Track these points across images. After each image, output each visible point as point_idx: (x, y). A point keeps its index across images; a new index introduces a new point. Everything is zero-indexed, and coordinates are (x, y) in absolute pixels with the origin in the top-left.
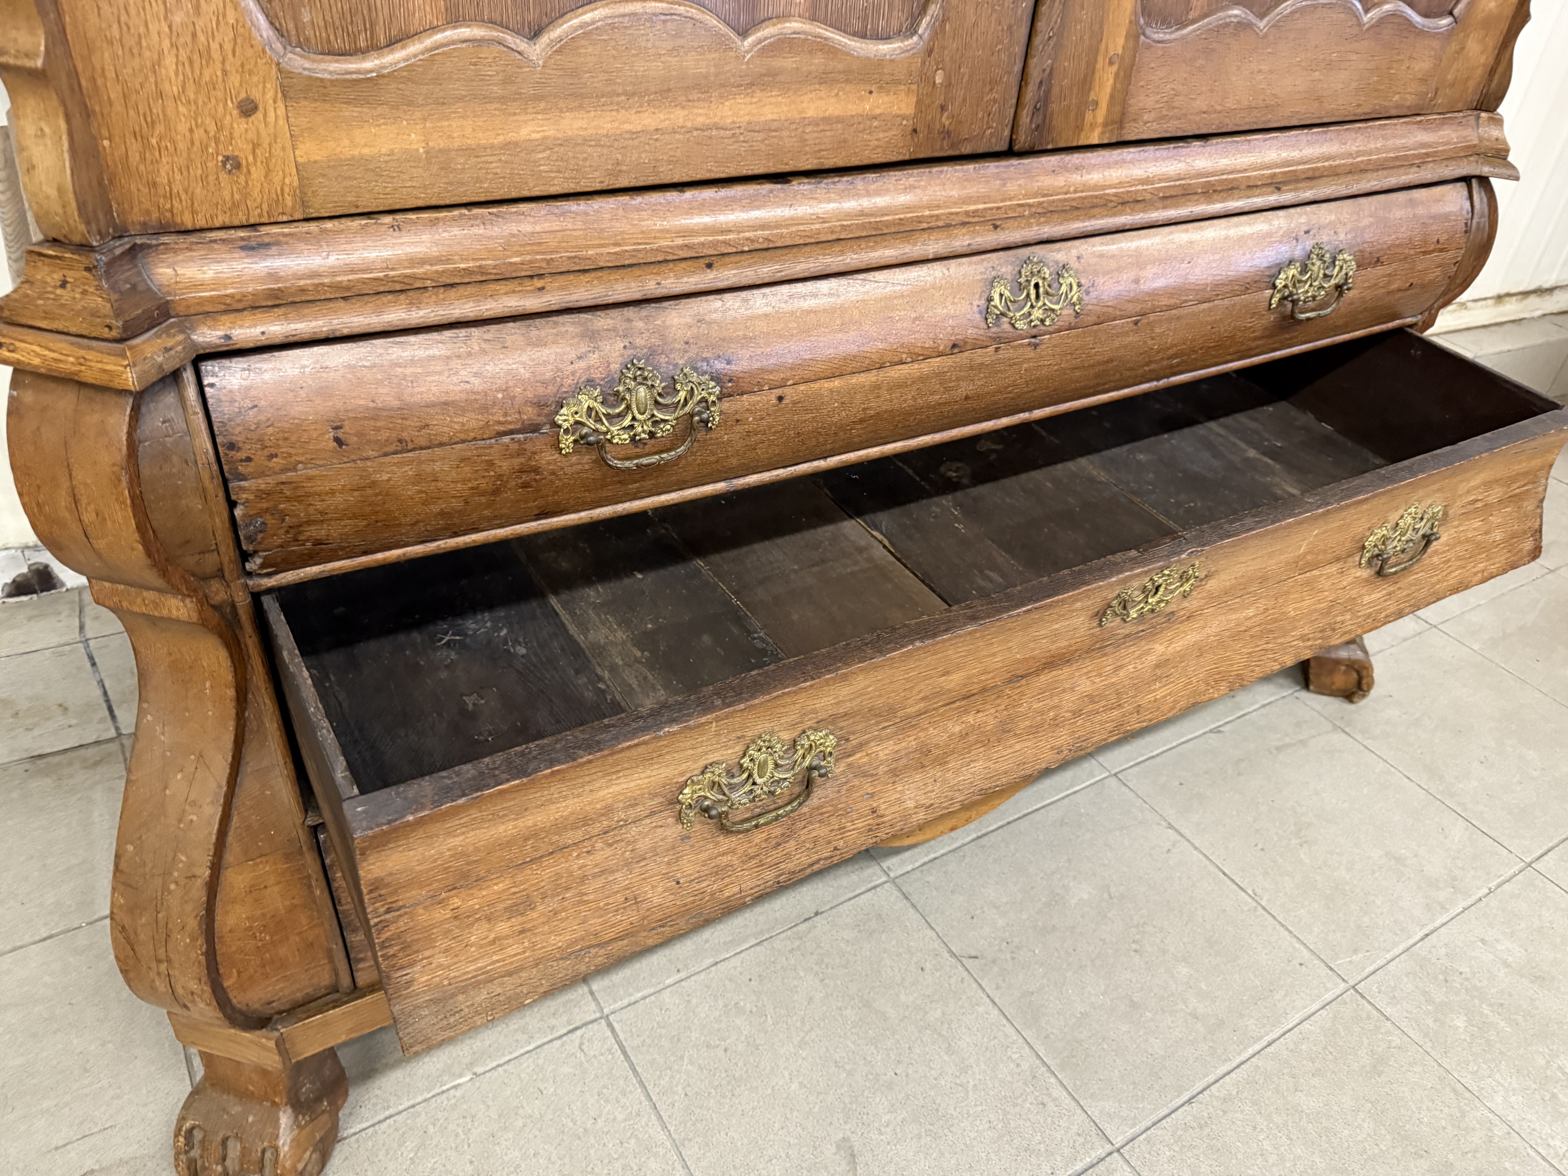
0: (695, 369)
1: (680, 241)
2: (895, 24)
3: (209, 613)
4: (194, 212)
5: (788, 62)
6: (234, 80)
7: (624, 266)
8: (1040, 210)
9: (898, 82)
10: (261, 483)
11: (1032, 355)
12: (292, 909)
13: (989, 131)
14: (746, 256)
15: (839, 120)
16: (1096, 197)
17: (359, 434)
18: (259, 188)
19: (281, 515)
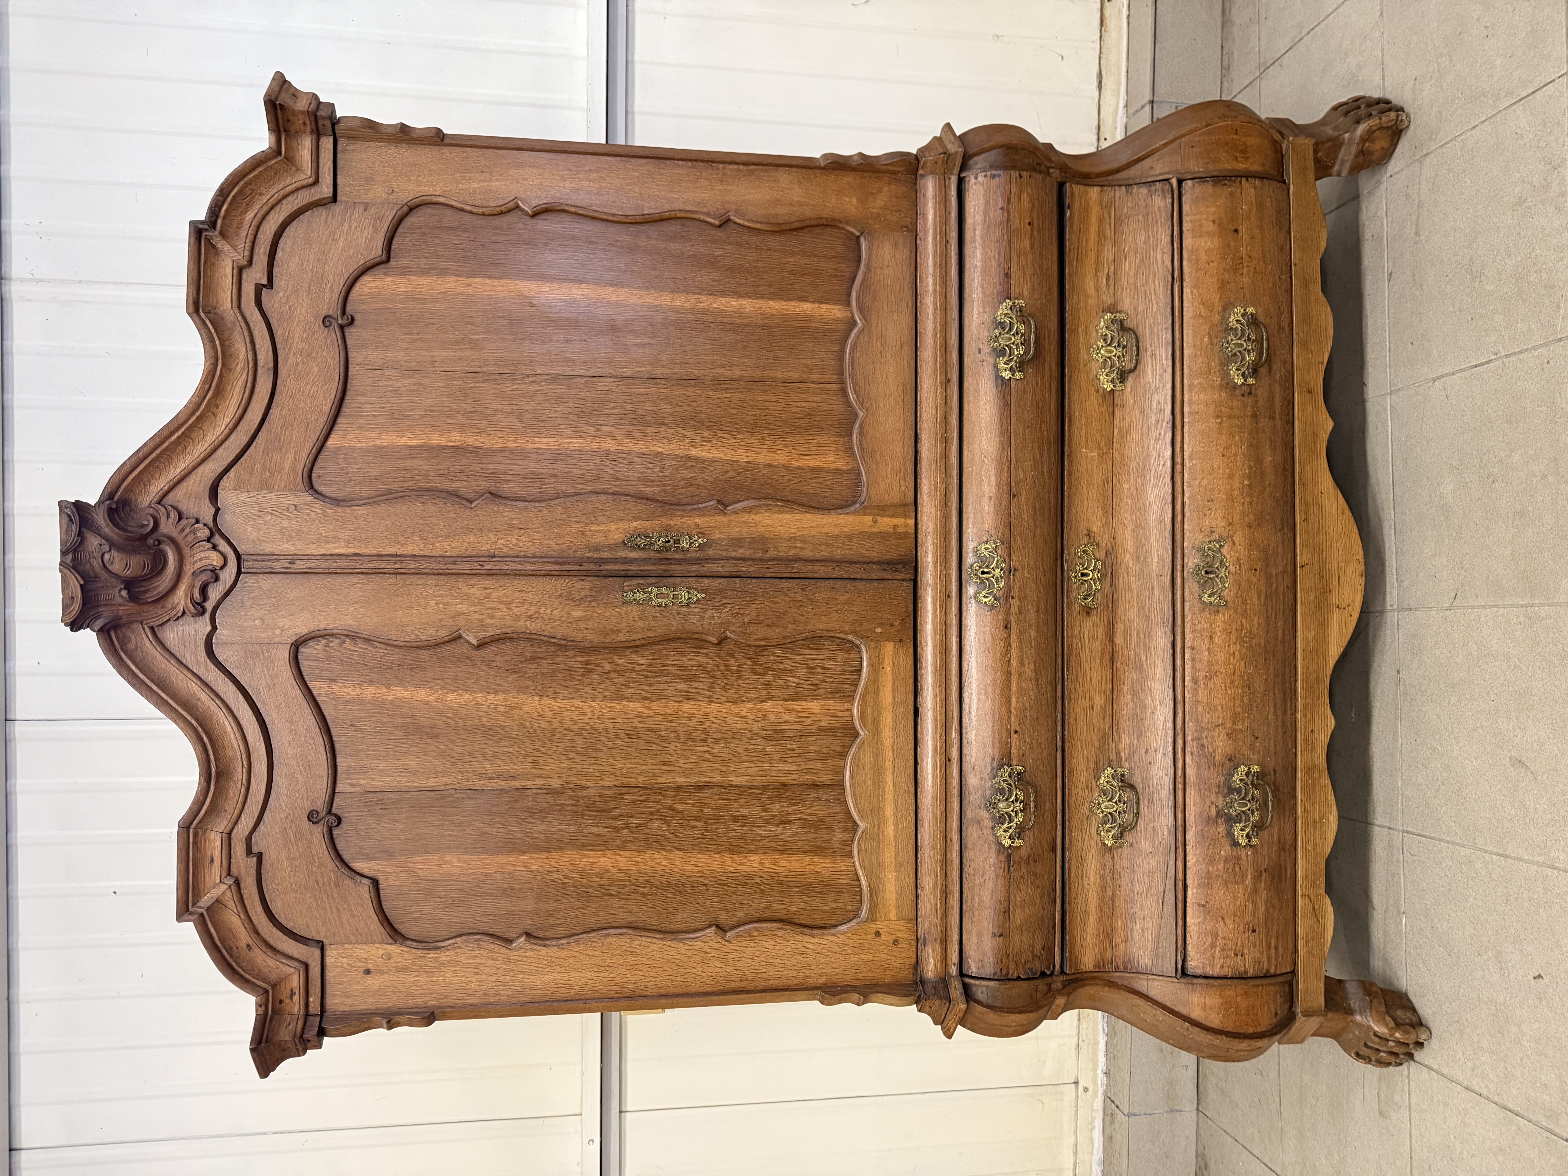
0: (994, 777)
1: (938, 773)
2: (856, 657)
3: (1066, 990)
4: (911, 959)
5: (870, 712)
6: (869, 937)
8: (944, 566)
9: (879, 653)
10: (1012, 967)
11: (1020, 573)
13: (904, 596)
15: (894, 683)
17: (999, 927)
18: (904, 935)
19: (1027, 962)
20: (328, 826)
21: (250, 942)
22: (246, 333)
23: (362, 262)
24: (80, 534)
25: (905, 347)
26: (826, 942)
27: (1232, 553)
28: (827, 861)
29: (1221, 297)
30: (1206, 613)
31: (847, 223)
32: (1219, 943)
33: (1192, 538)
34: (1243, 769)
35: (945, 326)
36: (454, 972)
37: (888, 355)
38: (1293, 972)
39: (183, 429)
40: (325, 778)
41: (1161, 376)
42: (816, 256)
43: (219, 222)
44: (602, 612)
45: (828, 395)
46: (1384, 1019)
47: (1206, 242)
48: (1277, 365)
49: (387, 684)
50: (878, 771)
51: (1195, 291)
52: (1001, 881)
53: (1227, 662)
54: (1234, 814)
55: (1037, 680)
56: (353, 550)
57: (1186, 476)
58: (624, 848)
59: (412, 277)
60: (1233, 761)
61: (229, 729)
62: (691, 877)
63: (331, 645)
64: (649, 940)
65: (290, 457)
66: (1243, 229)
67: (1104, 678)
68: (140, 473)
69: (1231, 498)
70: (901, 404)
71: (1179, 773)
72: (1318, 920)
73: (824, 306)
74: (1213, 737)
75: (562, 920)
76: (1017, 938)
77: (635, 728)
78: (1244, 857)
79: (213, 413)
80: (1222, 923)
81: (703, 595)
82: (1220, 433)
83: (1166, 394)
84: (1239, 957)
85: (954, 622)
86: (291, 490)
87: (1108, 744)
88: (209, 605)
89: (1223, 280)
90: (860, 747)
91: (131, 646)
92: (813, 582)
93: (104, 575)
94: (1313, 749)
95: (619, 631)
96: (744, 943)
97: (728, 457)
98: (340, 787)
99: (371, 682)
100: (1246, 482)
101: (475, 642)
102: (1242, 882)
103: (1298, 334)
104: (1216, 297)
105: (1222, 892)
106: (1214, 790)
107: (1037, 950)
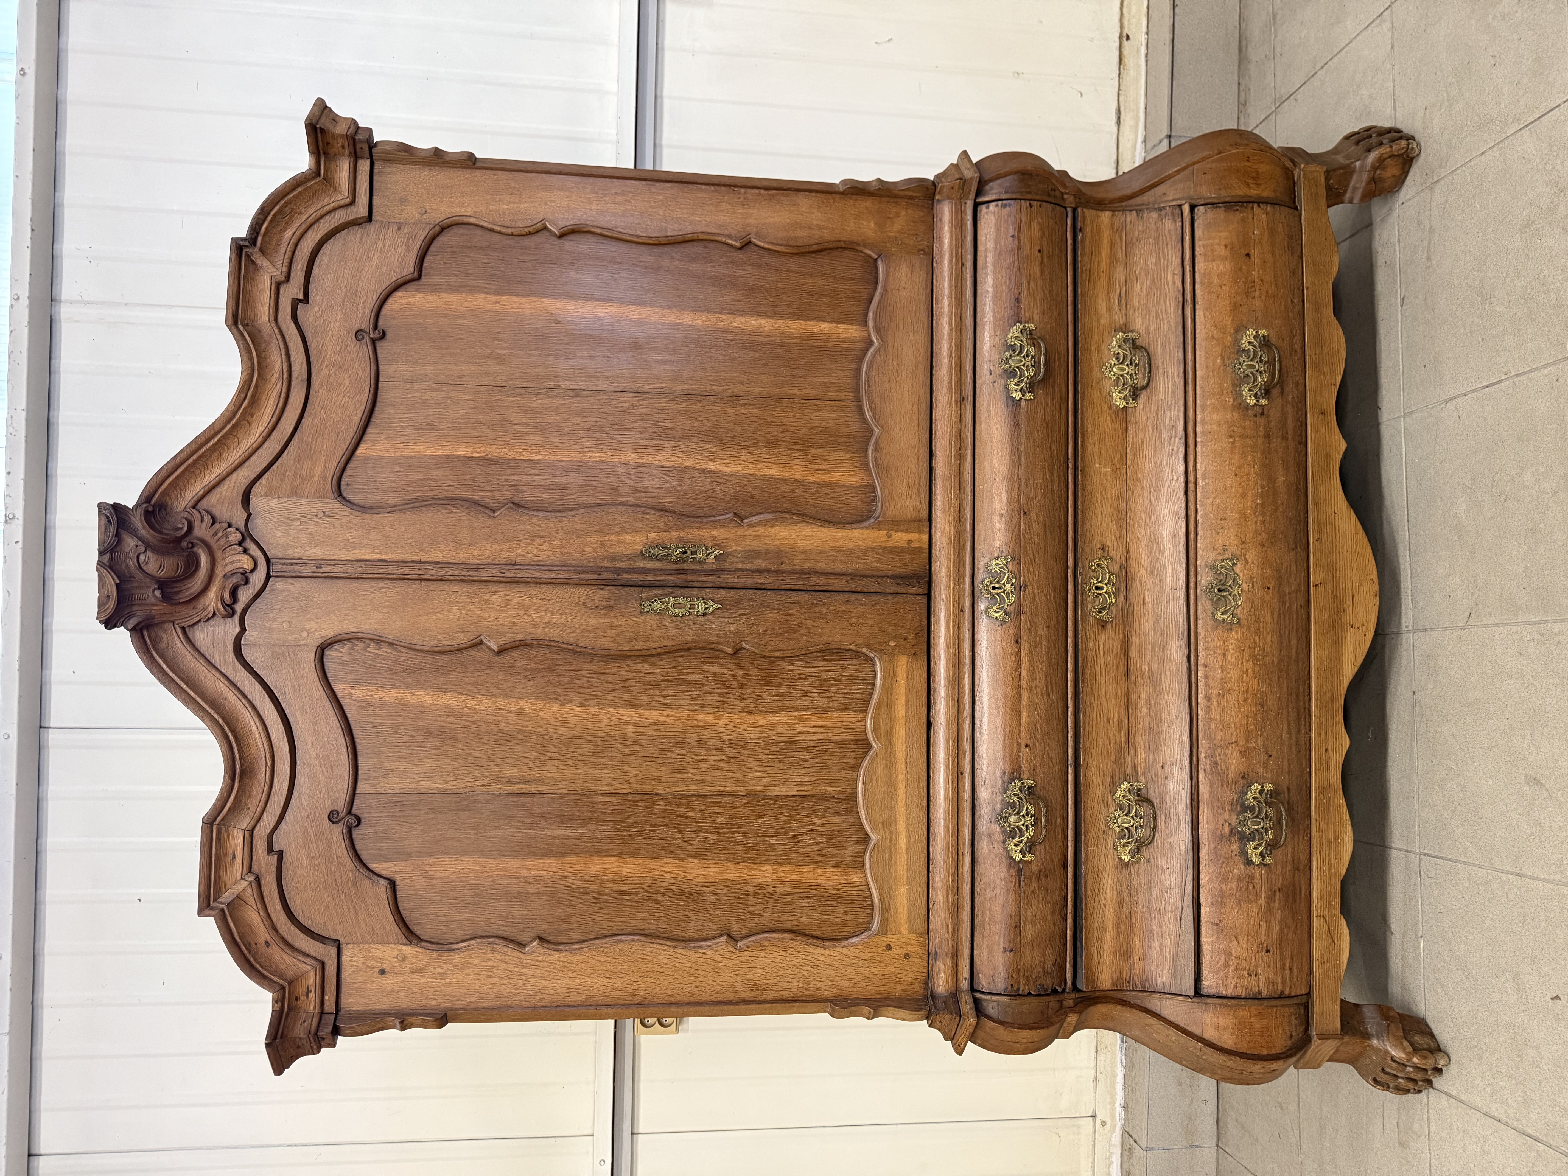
0: (1005, 790)
1: (950, 785)
2: (869, 670)
3: (1078, 1008)
4: (922, 974)
5: (883, 726)
6: (880, 950)
7: (958, 814)
8: (957, 580)
9: (893, 666)
10: (1023, 982)
11: (1031, 588)
13: (918, 610)
15: (907, 697)
17: (1010, 942)
18: (916, 949)
19: (1038, 977)
20: (347, 826)
21: (269, 939)
22: (282, 346)
23: (394, 279)
24: (117, 535)
25: (921, 366)
26: (836, 954)
27: (1246, 572)
28: (839, 873)
29: (1233, 320)
30: (1219, 631)
31: (865, 246)
32: (1233, 962)
33: (1205, 556)
34: (1256, 787)
35: (960, 346)
36: (468, 974)
37: (904, 374)
38: (1309, 994)
39: (219, 436)
40: (347, 778)
41: (1173, 393)
42: (834, 277)
43: (260, 239)
44: (620, 620)
45: (844, 412)
46: (1402, 1043)
47: (1218, 266)
48: (1290, 387)
49: (410, 688)
50: (891, 784)
51: (1208, 313)
52: (1012, 896)
53: (1240, 680)
54: (1248, 832)
55: (1048, 695)
56: (378, 556)
57: (1199, 495)
58: (637, 855)
59: (442, 294)
60: (1246, 779)
61: (254, 728)
62: (703, 886)
63: (356, 648)
64: (661, 947)
65: (321, 465)
66: (1255, 253)
67: (1119, 691)
68: (177, 477)
69: (1243, 516)
70: (916, 421)
72: (1334, 942)
73: (842, 326)
74: (1226, 755)
75: (575, 925)
76: (1028, 953)
77: (651, 736)
78: (1257, 875)
79: (248, 422)
80: (1235, 942)
81: (720, 606)
82: (1232, 453)
83: (1178, 411)
84: (1253, 977)
85: (967, 636)
86: (320, 497)
87: (1125, 758)
88: (239, 608)
89: (1235, 303)
90: (873, 760)
91: (163, 645)
92: (828, 594)
93: (139, 575)
94: (1328, 769)
95: (636, 640)
96: (755, 953)
97: (745, 471)
98: (360, 787)
99: (394, 686)
100: (1259, 501)
101: (495, 648)
102: (1256, 901)
103: (1310, 356)
104: (1228, 320)
105: (1236, 911)
106: (1227, 808)
107: (1049, 966)
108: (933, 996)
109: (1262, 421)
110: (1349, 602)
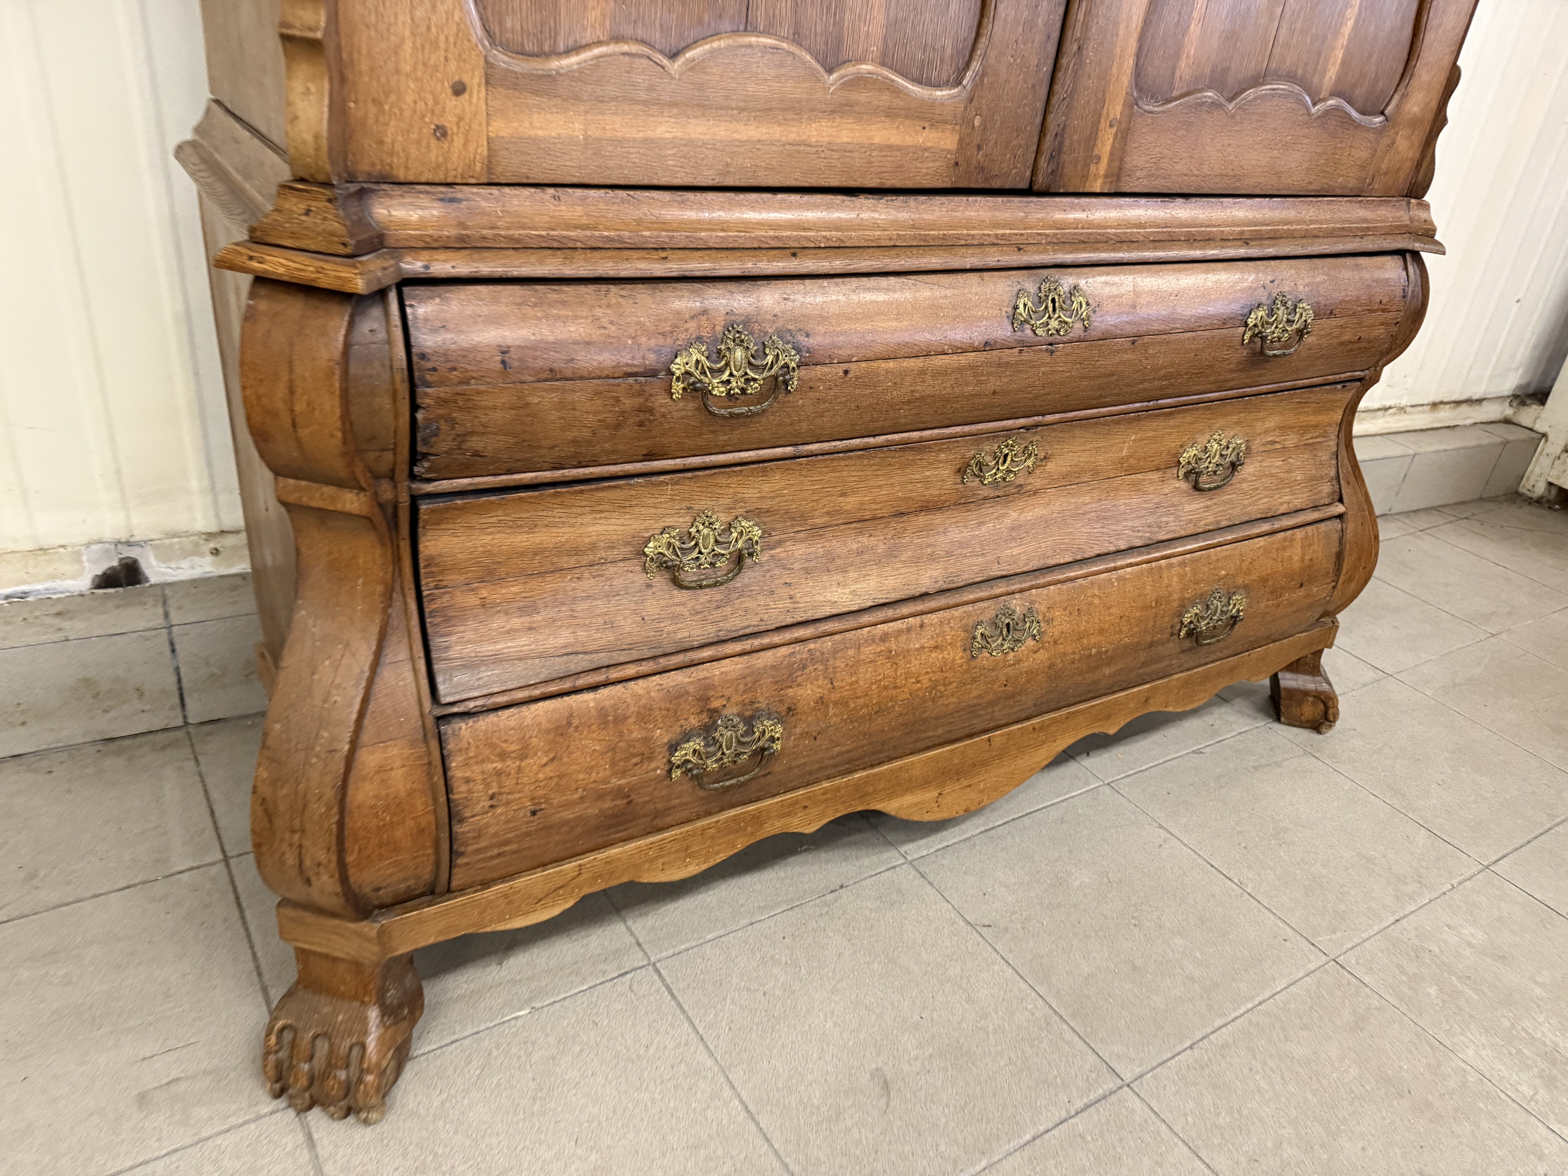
0: (781, 338)
1: (772, 233)
2: (944, 76)
3: (376, 509)
4: (407, 168)
5: (862, 96)
6: (453, 66)
7: (727, 249)
8: (1054, 240)
9: (946, 122)
10: (440, 392)
11: (1048, 360)
12: (411, 793)
13: (1014, 171)
14: (821, 251)
15: (899, 148)
16: (1100, 234)
17: (520, 360)
18: (458, 155)
19: (453, 423)
27: (1026, 653)
29: (1256, 581)
30: (962, 635)
32: (511, 765)
33: (1041, 598)
34: (778, 731)
35: (1292, 236)
37: (1275, 153)
38: (448, 894)
47: (1297, 554)
50: (767, 110)
52: (607, 361)
53: (908, 675)
54: (717, 735)
55: (911, 401)
60: (788, 714)
66: (1302, 592)
67: (878, 506)
69: (1080, 637)
71: (766, 640)
72: (540, 901)
74: (816, 679)
76: (500, 399)
78: (653, 765)
80: (544, 760)
82: (1142, 608)
84: (488, 803)
87: (793, 526)
89: (1267, 580)
90: (810, 73)
94: (782, 815)
100: (1094, 651)
102: (615, 774)
104: (1255, 575)
105: (597, 748)
106: (747, 697)
107: (476, 443)
108: (362, 194)
109: (1166, 636)
110: (965, 783)
